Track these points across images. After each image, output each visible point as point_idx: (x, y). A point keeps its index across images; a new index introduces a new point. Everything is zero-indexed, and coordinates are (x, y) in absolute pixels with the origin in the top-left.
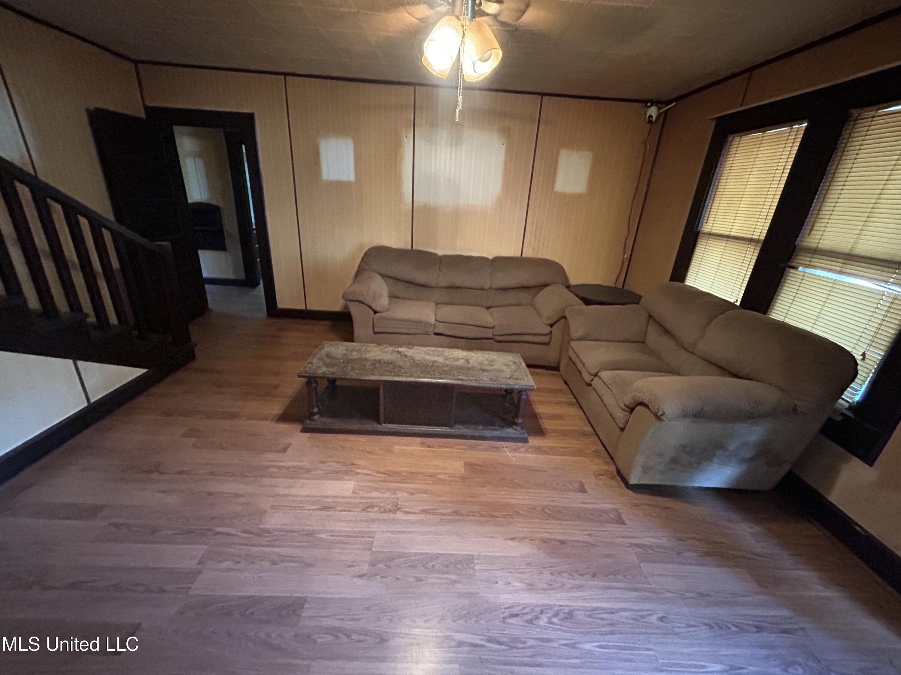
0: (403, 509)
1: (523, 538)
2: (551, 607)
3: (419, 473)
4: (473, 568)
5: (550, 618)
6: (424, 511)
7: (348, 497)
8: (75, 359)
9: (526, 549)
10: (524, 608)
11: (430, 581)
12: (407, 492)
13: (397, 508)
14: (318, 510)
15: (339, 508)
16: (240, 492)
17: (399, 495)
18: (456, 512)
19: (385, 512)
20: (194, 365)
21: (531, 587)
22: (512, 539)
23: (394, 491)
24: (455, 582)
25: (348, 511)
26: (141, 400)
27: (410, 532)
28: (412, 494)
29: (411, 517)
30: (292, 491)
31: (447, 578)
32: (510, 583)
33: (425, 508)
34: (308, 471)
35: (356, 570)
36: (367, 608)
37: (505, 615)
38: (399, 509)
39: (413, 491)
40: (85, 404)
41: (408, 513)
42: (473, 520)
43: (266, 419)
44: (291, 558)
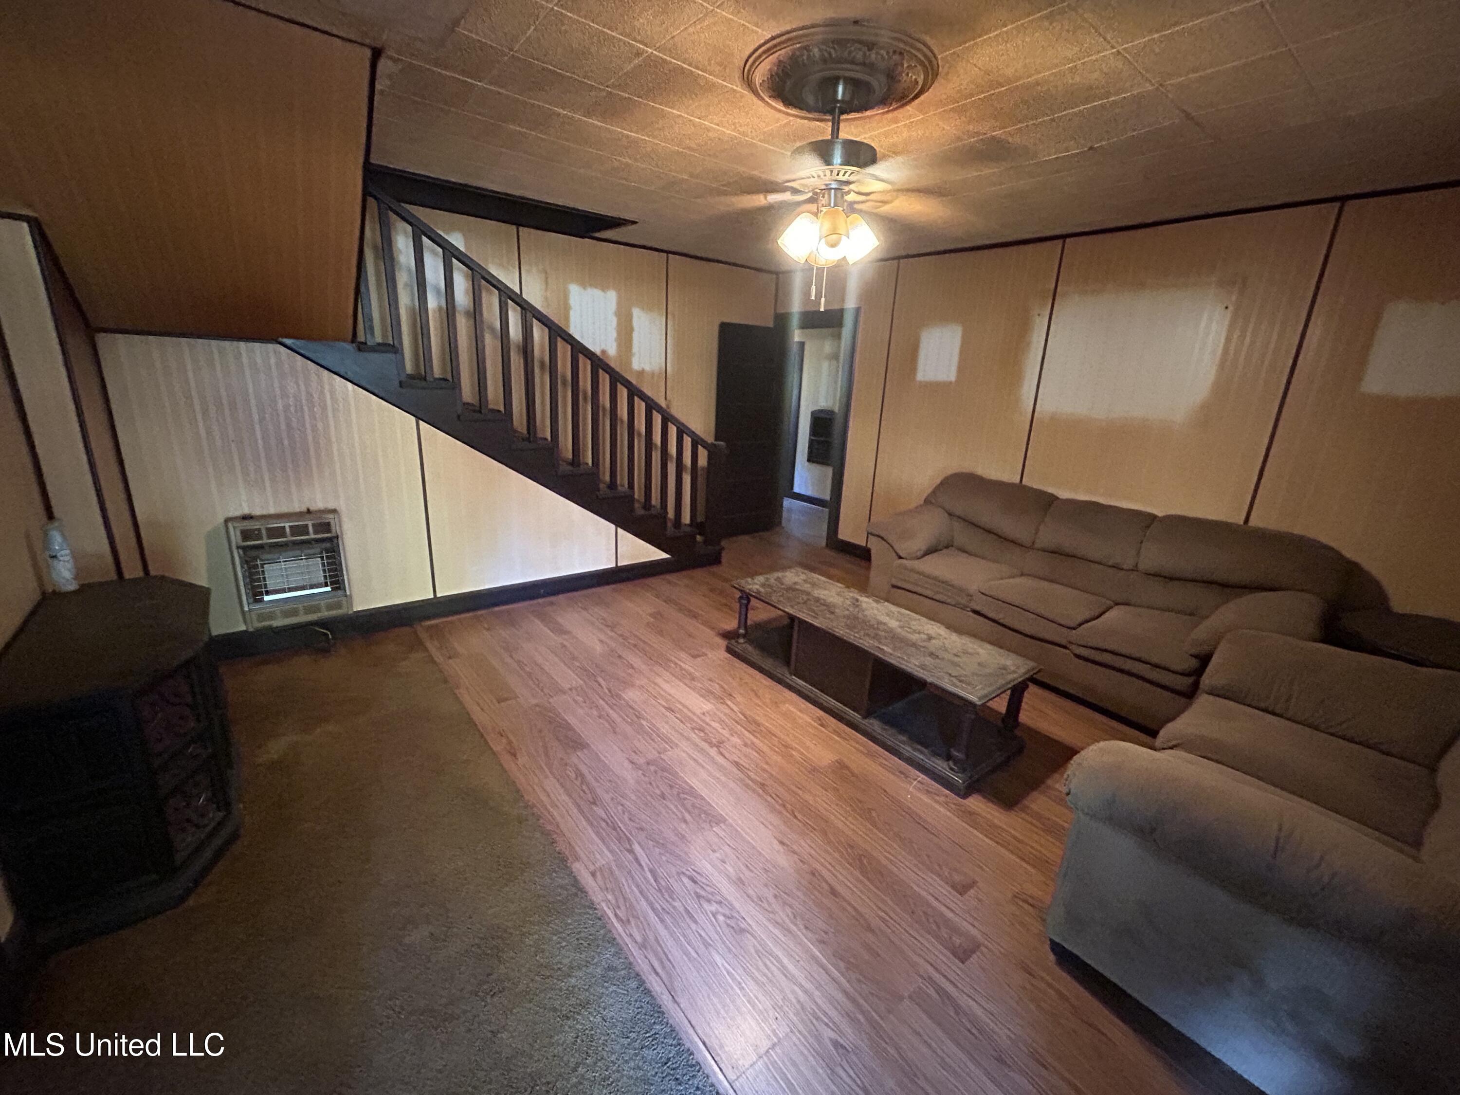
0: (721, 749)
1: (794, 852)
2: (732, 908)
3: (776, 736)
4: (712, 827)
5: (717, 912)
6: (737, 764)
7: (694, 714)
8: (617, 526)
9: (783, 860)
10: (707, 885)
11: (668, 804)
12: (744, 741)
13: (718, 745)
14: (664, 707)
15: (678, 716)
16: (635, 665)
17: (736, 740)
18: (763, 786)
19: (705, 741)
20: (715, 569)
21: (740, 883)
22: (782, 843)
23: (733, 732)
24: (685, 821)
25: (682, 722)
26: (654, 581)
27: (703, 767)
28: (746, 745)
29: (720, 759)
30: (666, 686)
31: (682, 813)
32: (725, 863)
33: (741, 762)
34: (693, 679)
35: (634, 757)
36: (610, 781)
37: (688, 873)
38: (718, 747)
39: (749, 743)
40: (614, 565)
41: (722, 754)
42: (766, 801)
43: (713, 629)
44: (612, 723)
